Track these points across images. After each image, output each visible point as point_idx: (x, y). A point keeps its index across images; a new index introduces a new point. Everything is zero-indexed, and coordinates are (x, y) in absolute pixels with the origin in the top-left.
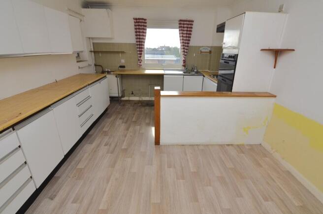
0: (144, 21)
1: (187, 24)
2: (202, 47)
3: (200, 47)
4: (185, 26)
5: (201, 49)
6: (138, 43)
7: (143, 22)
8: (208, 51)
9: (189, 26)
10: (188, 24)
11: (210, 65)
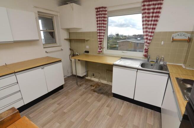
0: (104, 9)
1: (153, 4)
2: (176, 32)
3: (173, 33)
4: (152, 7)
5: (174, 35)
6: (98, 31)
7: (103, 11)
8: (187, 38)
9: (156, 6)
10: (155, 5)
11: (186, 57)
